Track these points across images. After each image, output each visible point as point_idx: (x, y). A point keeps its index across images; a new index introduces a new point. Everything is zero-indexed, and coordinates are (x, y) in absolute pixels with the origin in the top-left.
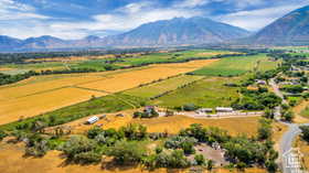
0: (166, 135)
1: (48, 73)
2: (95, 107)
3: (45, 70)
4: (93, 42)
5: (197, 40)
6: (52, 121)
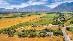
0: (40, 30)
1: (6, 17)
2: (21, 25)
5: (41, 10)
6: (12, 29)
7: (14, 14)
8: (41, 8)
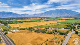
4: (35, 15)
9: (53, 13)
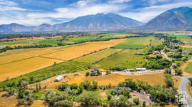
0: (110, 87)
1: (19, 48)
2: (58, 70)
3: (17, 46)
4: (46, 28)
5: (112, 27)
7: (42, 38)
8: (113, 22)
9: (92, 22)
